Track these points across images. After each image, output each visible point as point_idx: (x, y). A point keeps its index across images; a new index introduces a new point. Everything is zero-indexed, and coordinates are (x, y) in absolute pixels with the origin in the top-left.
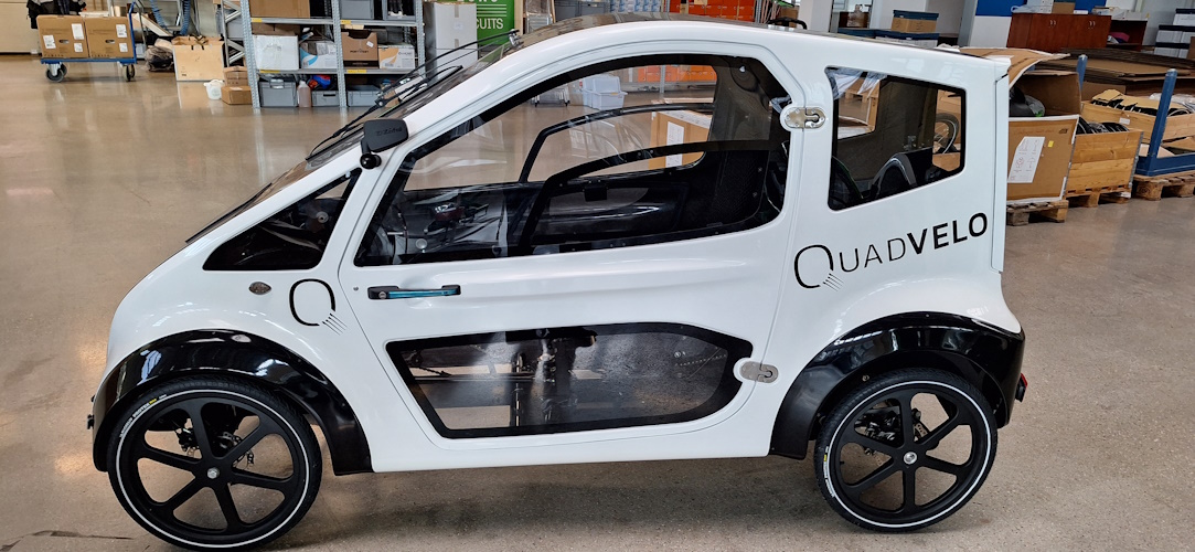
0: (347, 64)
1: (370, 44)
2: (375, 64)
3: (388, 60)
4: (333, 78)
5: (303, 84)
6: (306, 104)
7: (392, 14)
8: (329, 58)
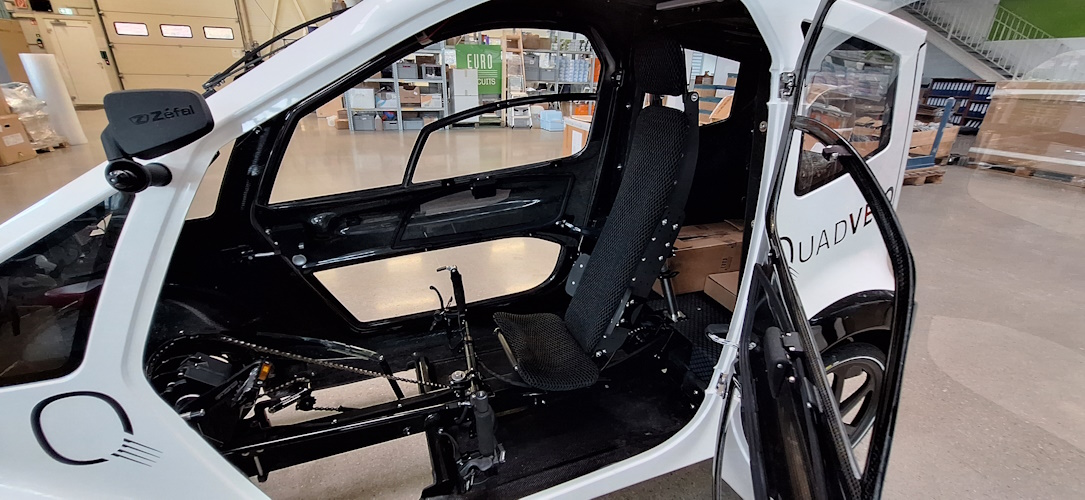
0: (403, 105)
1: (416, 93)
2: (419, 105)
3: (426, 103)
4: (395, 113)
5: (378, 116)
6: (380, 129)
7: (429, 75)
8: (392, 102)
